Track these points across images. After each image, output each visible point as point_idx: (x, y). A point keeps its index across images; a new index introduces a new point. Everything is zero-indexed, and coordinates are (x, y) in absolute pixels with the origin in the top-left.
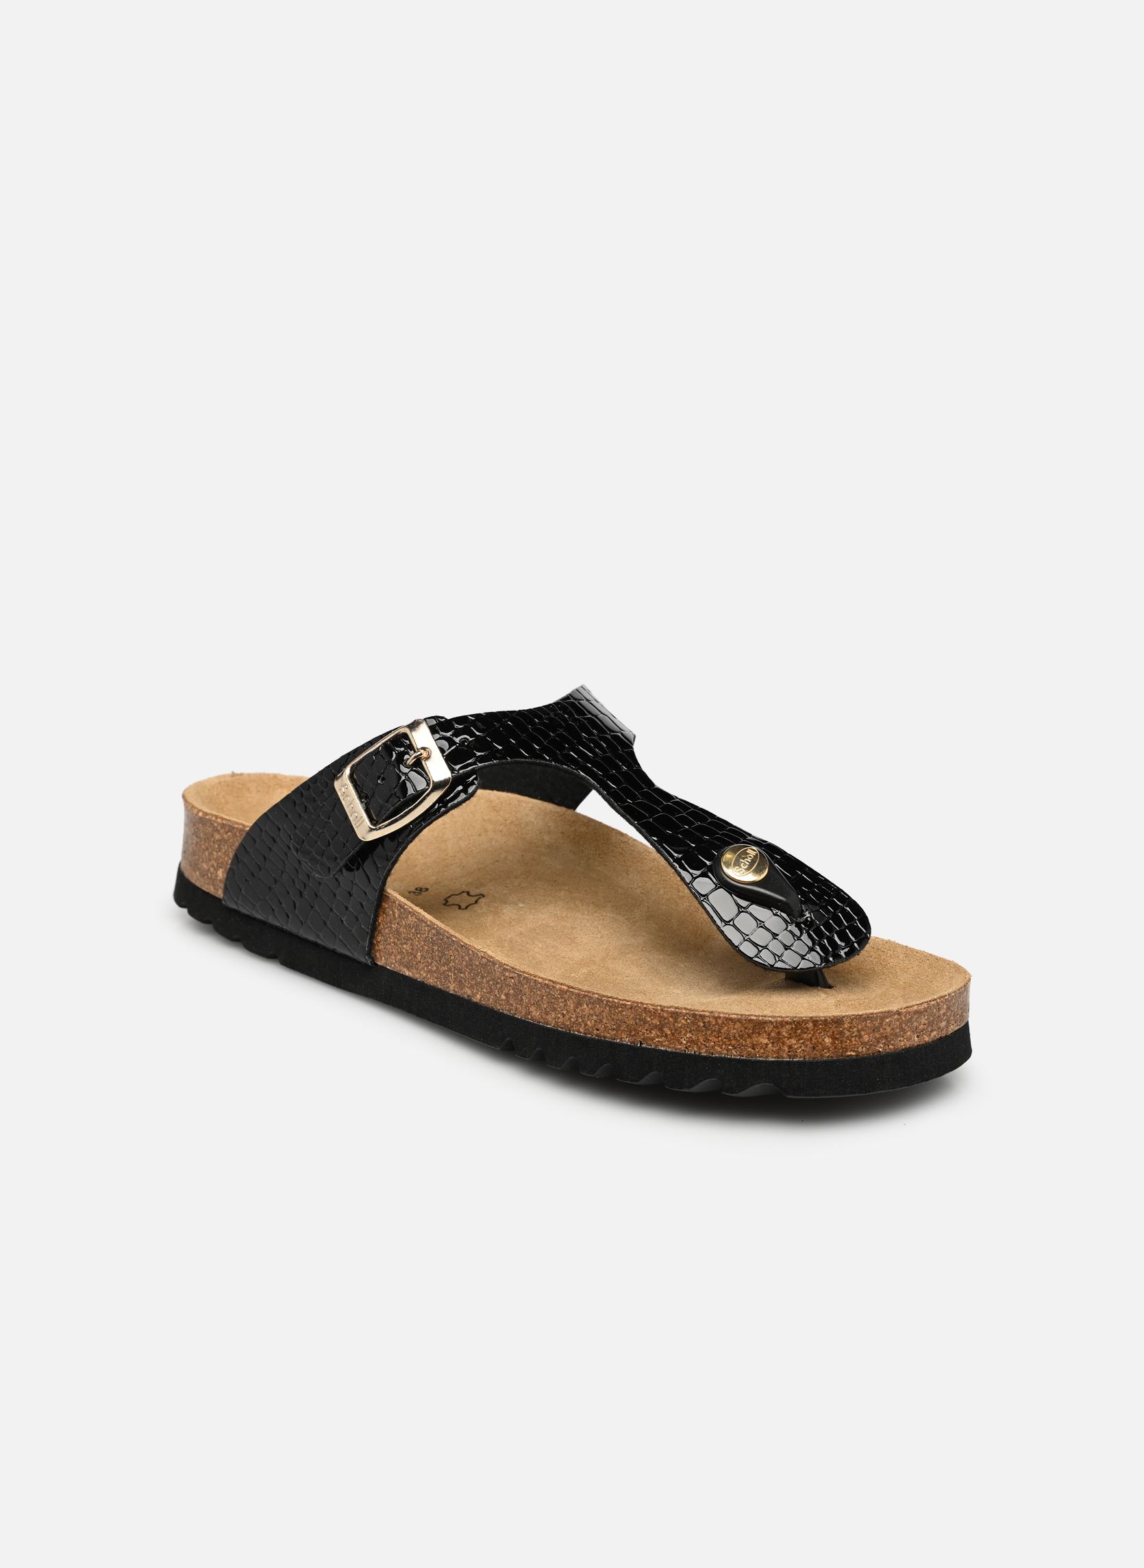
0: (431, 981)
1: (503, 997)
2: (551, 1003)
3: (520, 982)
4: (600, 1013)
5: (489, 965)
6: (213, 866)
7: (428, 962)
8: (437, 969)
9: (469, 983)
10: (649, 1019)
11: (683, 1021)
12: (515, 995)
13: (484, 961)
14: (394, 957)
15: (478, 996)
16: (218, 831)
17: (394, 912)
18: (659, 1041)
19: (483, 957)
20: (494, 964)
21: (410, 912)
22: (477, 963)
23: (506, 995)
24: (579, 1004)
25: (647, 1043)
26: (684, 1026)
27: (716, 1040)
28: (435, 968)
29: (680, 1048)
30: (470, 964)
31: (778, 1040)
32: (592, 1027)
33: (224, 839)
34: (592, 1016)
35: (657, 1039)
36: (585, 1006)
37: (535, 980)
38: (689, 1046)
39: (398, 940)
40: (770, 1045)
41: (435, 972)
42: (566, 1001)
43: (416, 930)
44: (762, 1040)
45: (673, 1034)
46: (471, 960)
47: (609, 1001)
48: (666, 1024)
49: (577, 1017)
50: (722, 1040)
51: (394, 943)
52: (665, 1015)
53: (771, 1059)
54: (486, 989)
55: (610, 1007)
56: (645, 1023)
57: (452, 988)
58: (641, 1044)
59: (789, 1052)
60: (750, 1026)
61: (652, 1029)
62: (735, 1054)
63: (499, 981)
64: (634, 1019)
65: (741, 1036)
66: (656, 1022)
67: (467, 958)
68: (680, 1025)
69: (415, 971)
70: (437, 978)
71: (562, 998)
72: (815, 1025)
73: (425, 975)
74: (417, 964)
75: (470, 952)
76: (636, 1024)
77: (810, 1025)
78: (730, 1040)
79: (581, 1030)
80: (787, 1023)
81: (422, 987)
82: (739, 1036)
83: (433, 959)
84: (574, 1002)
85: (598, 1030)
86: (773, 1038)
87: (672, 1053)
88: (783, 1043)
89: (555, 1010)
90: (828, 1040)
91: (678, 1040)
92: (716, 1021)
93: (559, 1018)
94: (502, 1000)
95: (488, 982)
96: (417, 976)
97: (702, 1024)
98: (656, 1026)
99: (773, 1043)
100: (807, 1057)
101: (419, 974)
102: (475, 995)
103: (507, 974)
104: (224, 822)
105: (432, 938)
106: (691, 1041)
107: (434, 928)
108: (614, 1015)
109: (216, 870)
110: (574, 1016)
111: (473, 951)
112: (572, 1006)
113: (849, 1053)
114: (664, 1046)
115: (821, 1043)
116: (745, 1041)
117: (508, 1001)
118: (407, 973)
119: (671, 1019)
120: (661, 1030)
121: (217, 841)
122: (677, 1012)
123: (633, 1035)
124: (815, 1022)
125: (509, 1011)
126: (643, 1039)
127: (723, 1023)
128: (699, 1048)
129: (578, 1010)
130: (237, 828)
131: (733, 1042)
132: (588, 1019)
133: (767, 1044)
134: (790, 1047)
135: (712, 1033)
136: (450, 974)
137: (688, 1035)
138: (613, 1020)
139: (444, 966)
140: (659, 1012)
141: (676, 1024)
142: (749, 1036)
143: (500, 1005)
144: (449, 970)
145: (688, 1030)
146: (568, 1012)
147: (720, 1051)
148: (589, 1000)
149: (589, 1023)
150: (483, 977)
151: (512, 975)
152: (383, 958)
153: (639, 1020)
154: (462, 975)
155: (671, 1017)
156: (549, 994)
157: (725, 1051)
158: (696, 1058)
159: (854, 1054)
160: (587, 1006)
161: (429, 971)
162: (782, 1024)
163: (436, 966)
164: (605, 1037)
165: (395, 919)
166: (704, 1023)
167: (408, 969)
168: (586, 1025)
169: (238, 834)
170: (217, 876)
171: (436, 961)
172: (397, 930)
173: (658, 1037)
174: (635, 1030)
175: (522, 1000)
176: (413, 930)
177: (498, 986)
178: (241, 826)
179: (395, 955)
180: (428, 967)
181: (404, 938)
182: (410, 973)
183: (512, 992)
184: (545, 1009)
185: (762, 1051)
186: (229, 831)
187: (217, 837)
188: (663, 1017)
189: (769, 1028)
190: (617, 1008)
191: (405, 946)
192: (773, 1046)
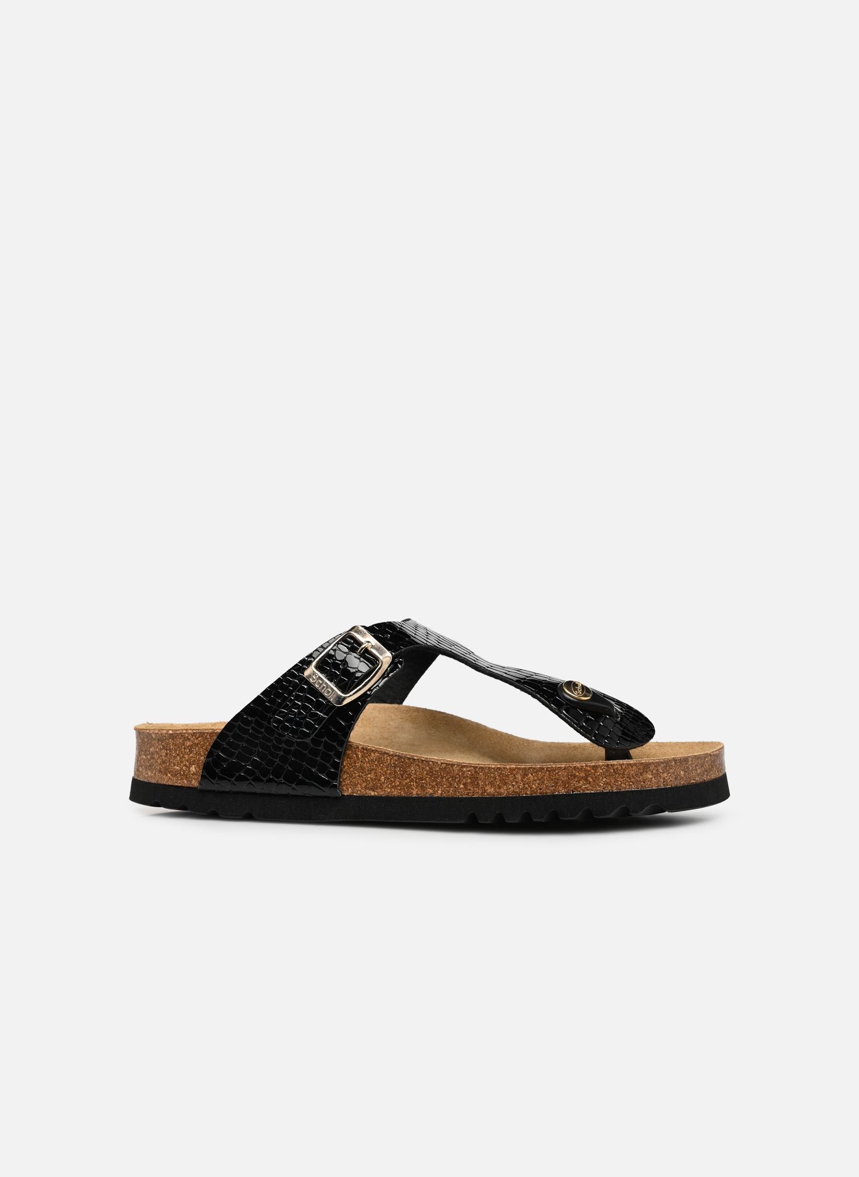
0: (395, 793)
1: (462, 786)
2: (503, 779)
3: (476, 772)
4: (542, 778)
5: (448, 768)
6: (185, 765)
7: (391, 780)
8: (400, 784)
9: (430, 785)
10: (577, 774)
11: (601, 771)
12: (472, 783)
13: (444, 766)
14: (359, 786)
15: (440, 792)
16: (189, 739)
17: (357, 755)
18: (585, 788)
19: (442, 763)
20: (452, 765)
21: (373, 751)
22: (437, 769)
23: (463, 784)
24: (525, 775)
25: (577, 790)
26: (601, 775)
27: (622, 780)
28: (398, 783)
29: (599, 789)
30: (431, 772)
31: (657, 775)
32: (536, 789)
33: (195, 743)
34: (536, 781)
35: (584, 787)
36: (530, 775)
37: (489, 768)
38: (606, 787)
39: (362, 773)
40: (653, 779)
41: (398, 786)
42: (514, 775)
43: (378, 762)
44: (648, 776)
45: (594, 781)
46: (431, 768)
47: (549, 768)
48: (589, 774)
49: (524, 784)
50: (625, 779)
51: (359, 776)
52: (589, 769)
53: (654, 788)
54: (446, 785)
55: (549, 771)
56: (575, 777)
57: (415, 792)
58: (573, 792)
59: (664, 782)
60: (642, 767)
61: (580, 780)
62: (634, 788)
63: (457, 776)
64: (568, 776)
65: (637, 775)
66: (583, 774)
67: (428, 768)
68: (598, 774)
69: (379, 790)
70: (400, 790)
71: (511, 774)
72: (675, 763)
73: (389, 790)
74: (381, 785)
75: (431, 763)
76: (569, 779)
77: (673, 763)
78: (630, 779)
79: (528, 792)
80: (662, 763)
81: (388, 800)
82: (635, 775)
83: (395, 778)
84: (521, 775)
85: (541, 789)
86: (655, 774)
87: (595, 793)
88: (660, 777)
89: (506, 784)
90: (682, 773)
91: (598, 784)
92: (621, 767)
93: (510, 788)
94: (461, 789)
95: (447, 780)
96: (382, 793)
97: (612, 771)
98: (583, 778)
99: (655, 777)
100: (673, 785)
101: (387, 791)
102: (435, 792)
103: (464, 769)
104: (194, 731)
105: (394, 763)
106: (606, 783)
107: (396, 756)
108: (553, 776)
109: (189, 768)
110: (522, 784)
111: (432, 762)
112: (520, 777)
113: (692, 781)
114: (589, 790)
115: (679, 775)
116: (639, 778)
117: (467, 788)
118: (373, 794)
119: (593, 771)
120: (586, 780)
121: (188, 747)
122: (596, 766)
123: (567, 787)
124: (675, 760)
125: (468, 794)
126: (574, 788)
127: (626, 767)
128: (612, 787)
129: (525, 780)
130: (207, 733)
131: (632, 780)
132: (533, 784)
133: (651, 779)
134: (664, 779)
135: (619, 775)
136: (412, 784)
137: (604, 780)
138: (552, 780)
139: (406, 780)
140: (584, 767)
141: (596, 774)
142: (641, 774)
143: (459, 792)
144: (412, 781)
145: (604, 776)
146: (517, 782)
147: (625, 787)
148: (533, 770)
149: (534, 786)
150: (442, 778)
151: (468, 769)
152: (350, 789)
153: (571, 776)
154: (423, 782)
155: (592, 769)
156: (501, 773)
157: (628, 786)
158: (611, 794)
159: (694, 782)
160: (532, 774)
161: (395, 787)
162: (659, 764)
163: (399, 782)
164: (546, 793)
165: (358, 759)
166: (614, 770)
167: (374, 791)
168: (531, 788)
169: (208, 737)
170: (190, 771)
171: (399, 778)
172: (361, 767)
173: (584, 784)
174: (568, 783)
175: (478, 784)
176: (376, 763)
177: (457, 780)
178: (211, 731)
179: (360, 784)
180: (391, 784)
181: (368, 770)
182: (376, 793)
183: (469, 780)
184: (498, 785)
185: (649, 783)
186: (199, 737)
187: (188, 743)
188: (587, 770)
189: (652, 767)
190: (555, 771)
191: (369, 776)
192: (655, 779)
